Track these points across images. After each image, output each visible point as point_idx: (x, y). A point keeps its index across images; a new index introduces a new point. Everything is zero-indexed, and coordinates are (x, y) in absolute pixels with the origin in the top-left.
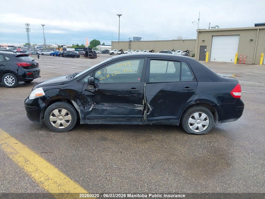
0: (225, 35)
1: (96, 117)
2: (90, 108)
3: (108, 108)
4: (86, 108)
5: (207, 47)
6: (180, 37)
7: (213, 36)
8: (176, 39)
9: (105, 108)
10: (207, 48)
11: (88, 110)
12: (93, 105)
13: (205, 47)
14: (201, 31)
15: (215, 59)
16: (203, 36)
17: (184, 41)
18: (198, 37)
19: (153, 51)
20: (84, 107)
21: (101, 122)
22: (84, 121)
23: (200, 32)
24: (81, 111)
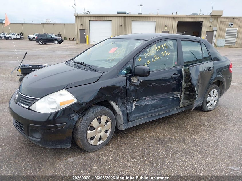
0: (100, 21)
1: (139, 116)
2: (132, 107)
3: (150, 103)
4: (128, 108)
5: (86, 30)
6: (49, 21)
7: (89, 20)
8: (45, 23)
9: (147, 103)
10: (86, 32)
11: (131, 110)
12: (135, 102)
13: (84, 31)
14: (78, 15)
15: (94, 42)
16: (81, 21)
17: (54, 24)
18: (77, 21)
19: (22, 34)
20: (125, 108)
21: (143, 122)
22: (127, 125)
23: (78, 17)
24: (123, 112)
